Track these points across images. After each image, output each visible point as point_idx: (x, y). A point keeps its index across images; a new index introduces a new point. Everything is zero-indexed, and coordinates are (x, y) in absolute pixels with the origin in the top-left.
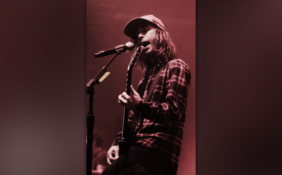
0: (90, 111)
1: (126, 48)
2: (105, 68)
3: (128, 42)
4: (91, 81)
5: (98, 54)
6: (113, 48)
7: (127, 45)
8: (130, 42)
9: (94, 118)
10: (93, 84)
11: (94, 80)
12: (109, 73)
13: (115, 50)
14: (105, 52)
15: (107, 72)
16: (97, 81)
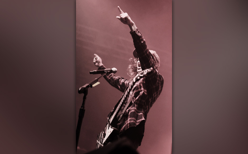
0: (82, 105)
1: (111, 71)
2: (97, 79)
3: (113, 68)
4: (87, 85)
5: (92, 71)
6: (103, 70)
7: (113, 70)
8: (115, 68)
9: (85, 110)
10: (88, 87)
11: (89, 84)
12: (100, 83)
13: (104, 71)
14: (97, 71)
15: (98, 82)
16: (91, 86)
